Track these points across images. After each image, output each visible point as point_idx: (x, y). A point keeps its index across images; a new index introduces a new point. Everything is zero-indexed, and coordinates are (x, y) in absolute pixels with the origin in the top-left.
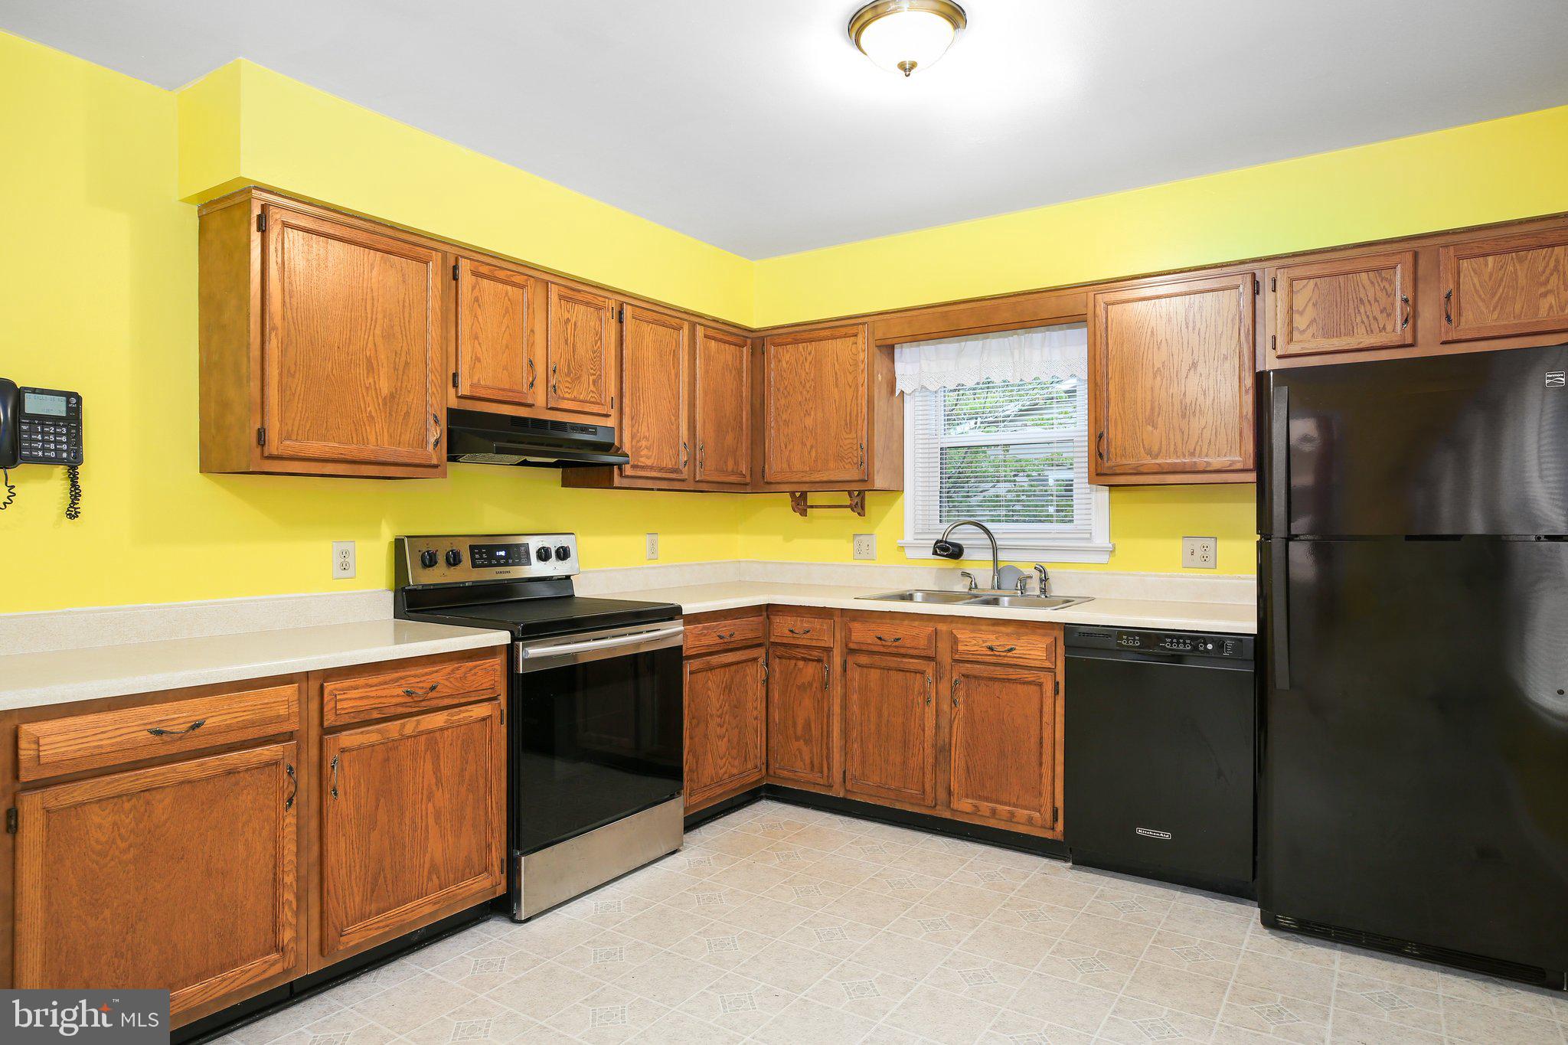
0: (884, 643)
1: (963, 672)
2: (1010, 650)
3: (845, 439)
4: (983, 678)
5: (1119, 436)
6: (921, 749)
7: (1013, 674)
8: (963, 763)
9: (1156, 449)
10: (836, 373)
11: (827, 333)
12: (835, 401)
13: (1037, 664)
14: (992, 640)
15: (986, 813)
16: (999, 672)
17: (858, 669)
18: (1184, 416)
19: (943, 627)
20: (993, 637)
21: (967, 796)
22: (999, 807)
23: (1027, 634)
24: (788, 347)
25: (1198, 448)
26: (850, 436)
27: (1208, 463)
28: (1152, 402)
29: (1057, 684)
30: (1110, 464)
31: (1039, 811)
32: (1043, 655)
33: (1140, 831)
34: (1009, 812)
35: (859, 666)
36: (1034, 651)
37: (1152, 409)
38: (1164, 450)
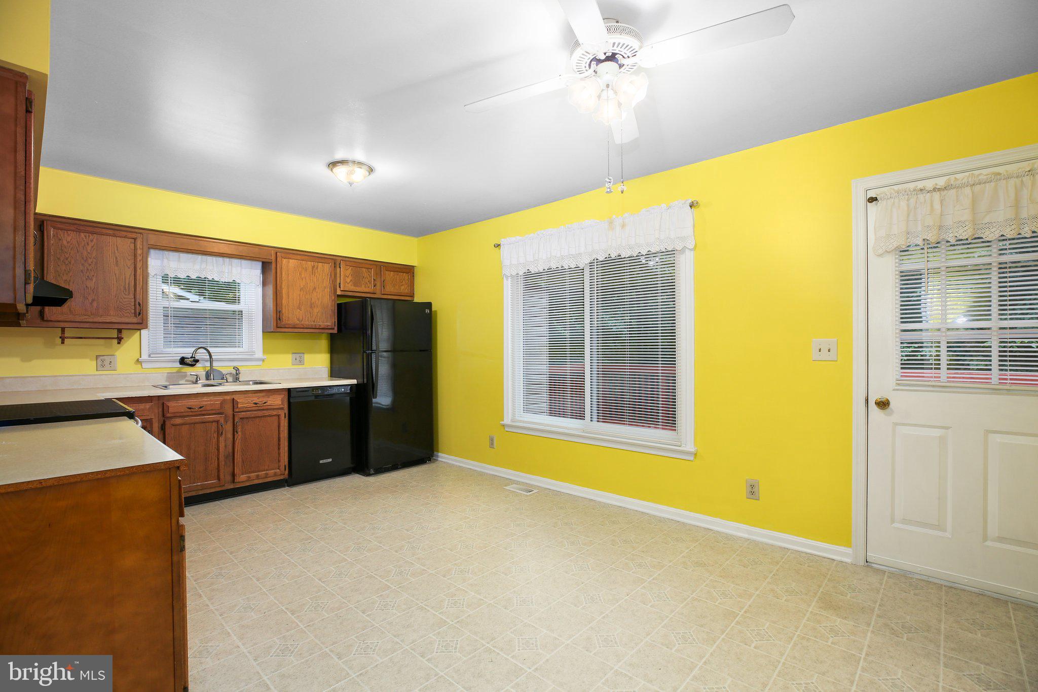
0: (193, 410)
1: (241, 417)
2: (265, 403)
3: (124, 298)
4: (250, 418)
5: (287, 312)
6: (217, 459)
7: (266, 413)
8: (241, 460)
9: (301, 318)
10: (116, 258)
11: (111, 232)
12: (115, 274)
13: (277, 407)
14: (256, 400)
15: (255, 478)
16: (260, 413)
17: (173, 427)
18: (311, 307)
19: (228, 397)
20: (256, 399)
21: (243, 474)
22: (260, 473)
23: (272, 395)
24: (69, 232)
25: (316, 320)
26: (129, 297)
27: (320, 325)
28: (300, 300)
29: (285, 413)
30: (283, 323)
31: (279, 469)
32: (280, 403)
33: (321, 462)
34: (265, 474)
35: (173, 425)
36: (278, 401)
37: (300, 303)
38: (304, 319)
